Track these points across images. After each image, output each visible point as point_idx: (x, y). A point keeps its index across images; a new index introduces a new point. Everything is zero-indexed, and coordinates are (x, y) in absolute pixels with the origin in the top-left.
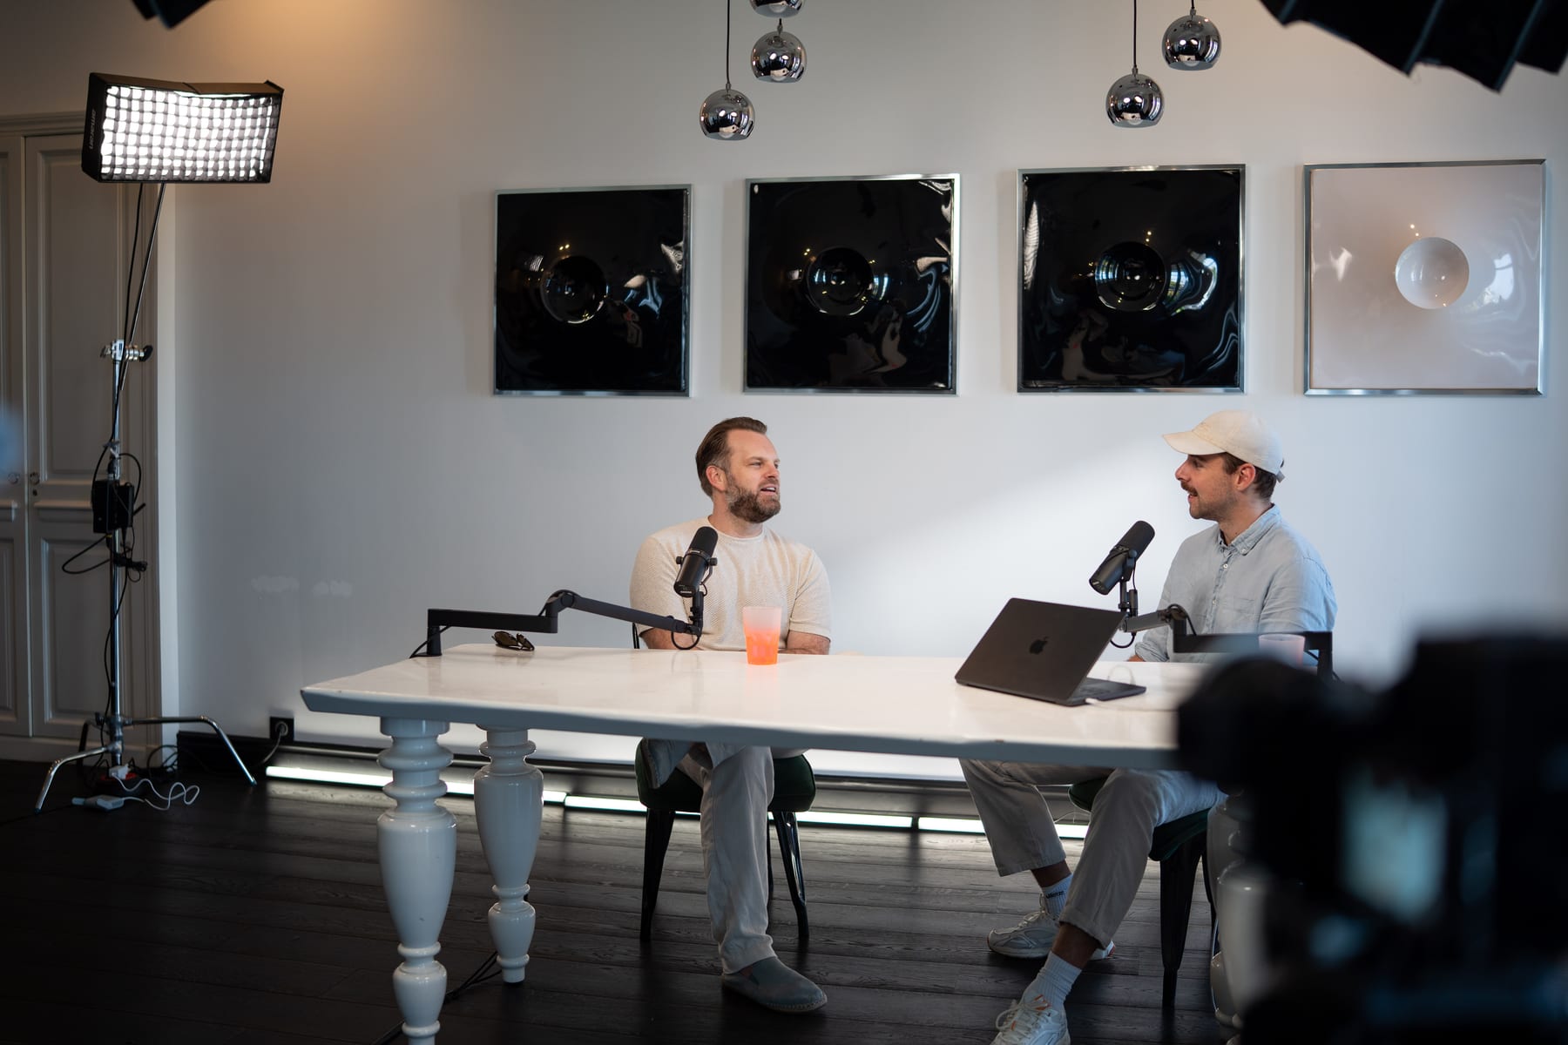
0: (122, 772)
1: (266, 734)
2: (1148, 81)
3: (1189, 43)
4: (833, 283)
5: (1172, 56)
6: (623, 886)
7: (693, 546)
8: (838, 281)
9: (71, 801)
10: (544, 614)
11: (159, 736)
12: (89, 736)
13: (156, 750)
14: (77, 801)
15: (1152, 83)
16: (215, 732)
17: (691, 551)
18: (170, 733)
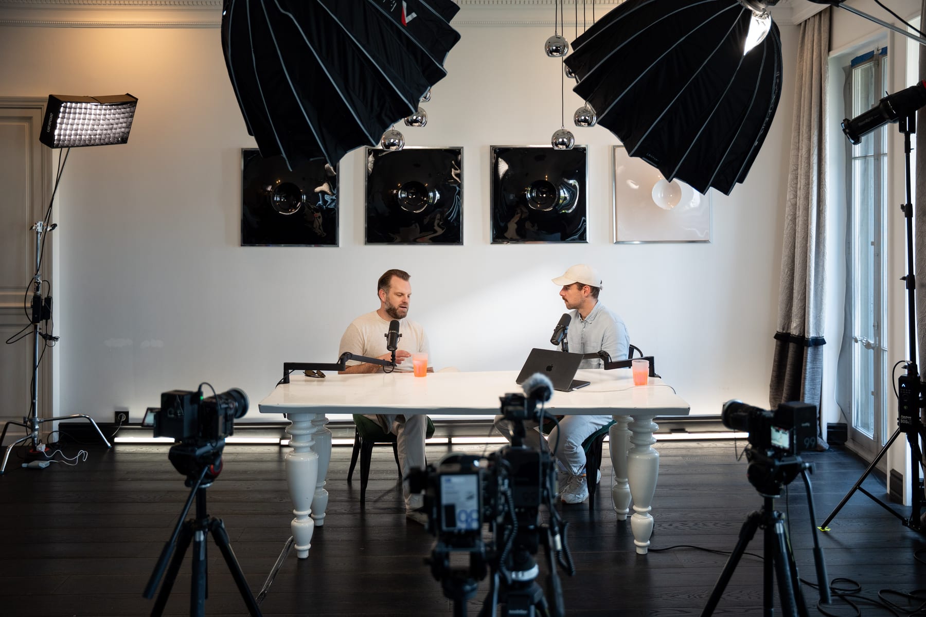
0: (42, 448)
1: (113, 421)
2: (569, 132)
3: (585, 118)
4: (410, 197)
5: (578, 122)
6: (336, 480)
7: (390, 329)
8: (412, 196)
9: (21, 465)
10: (339, 363)
11: (51, 427)
12: (8, 429)
13: (50, 434)
14: (24, 465)
15: (570, 133)
16: (89, 422)
17: (390, 332)
18: (56, 424)
